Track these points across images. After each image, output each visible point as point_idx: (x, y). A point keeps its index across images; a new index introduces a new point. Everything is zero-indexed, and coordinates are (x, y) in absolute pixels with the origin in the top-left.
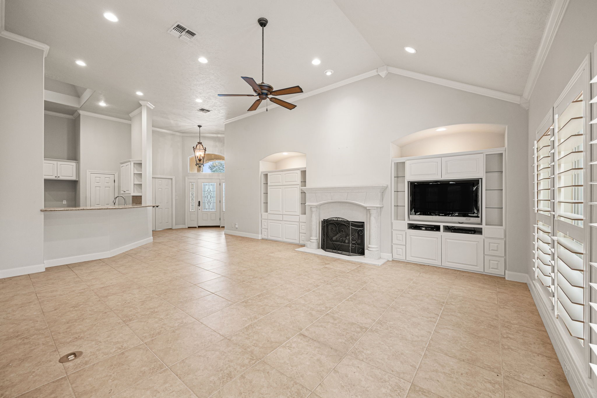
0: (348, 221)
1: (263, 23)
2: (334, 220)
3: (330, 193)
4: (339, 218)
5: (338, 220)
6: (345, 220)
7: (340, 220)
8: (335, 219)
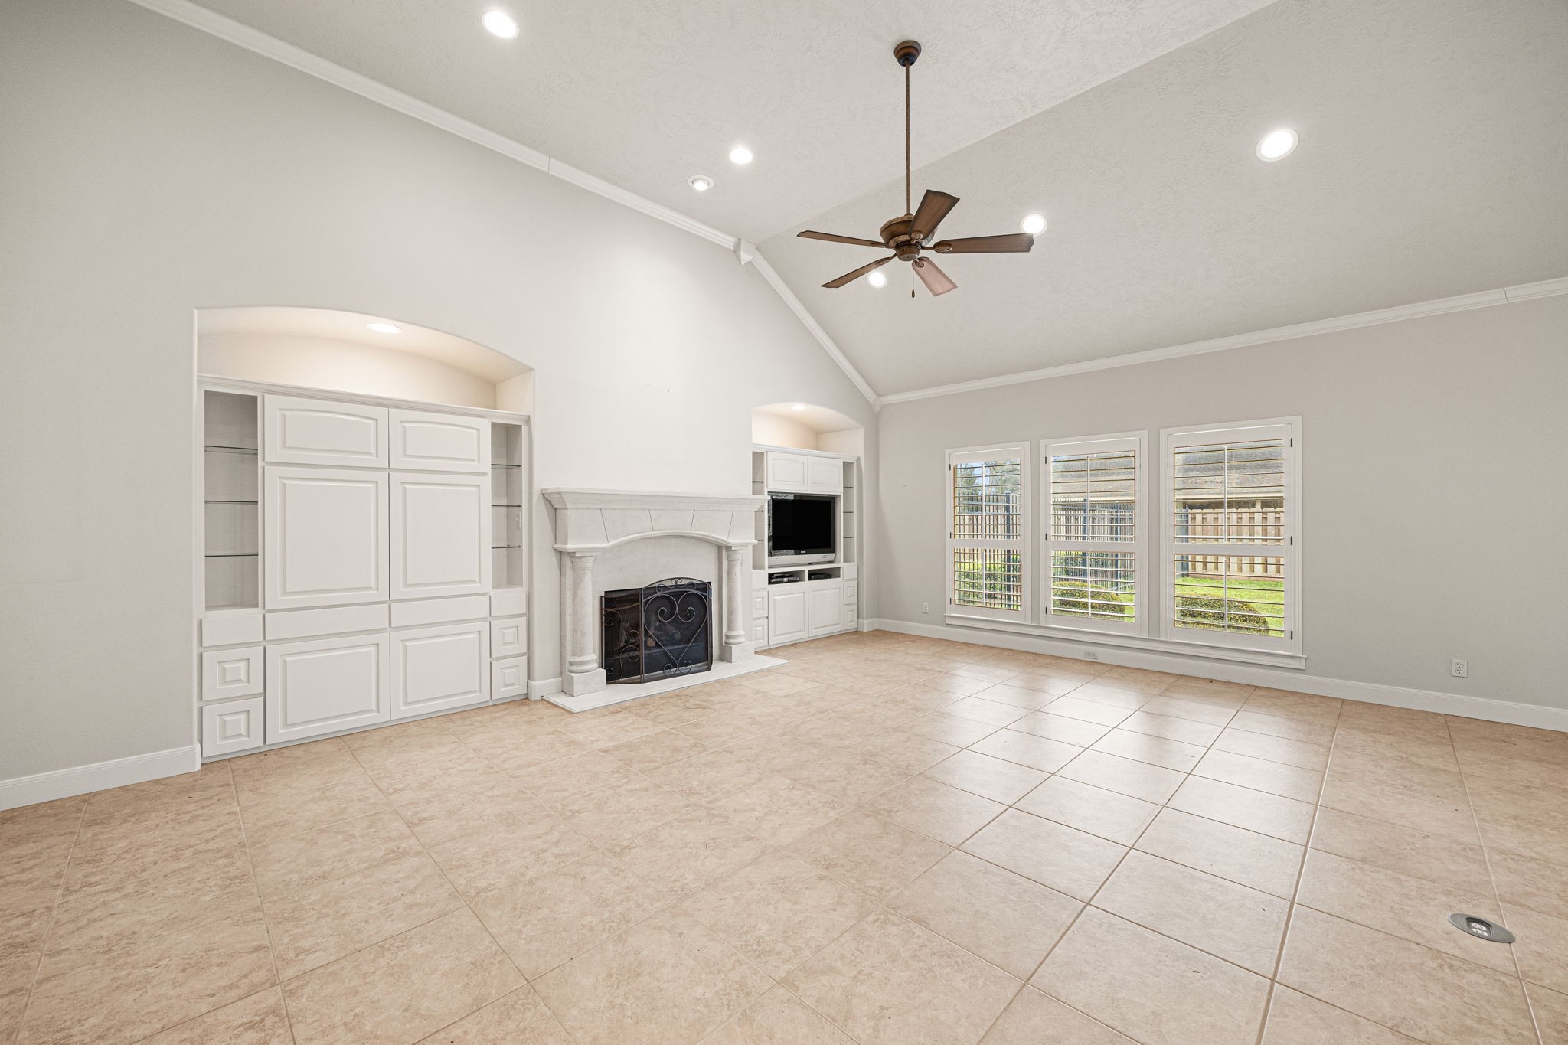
0: (703, 583)
1: (907, 54)
2: (665, 586)
3: (649, 510)
4: (680, 578)
5: (678, 583)
6: (695, 582)
7: (685, 582)
8: (668, 584)
